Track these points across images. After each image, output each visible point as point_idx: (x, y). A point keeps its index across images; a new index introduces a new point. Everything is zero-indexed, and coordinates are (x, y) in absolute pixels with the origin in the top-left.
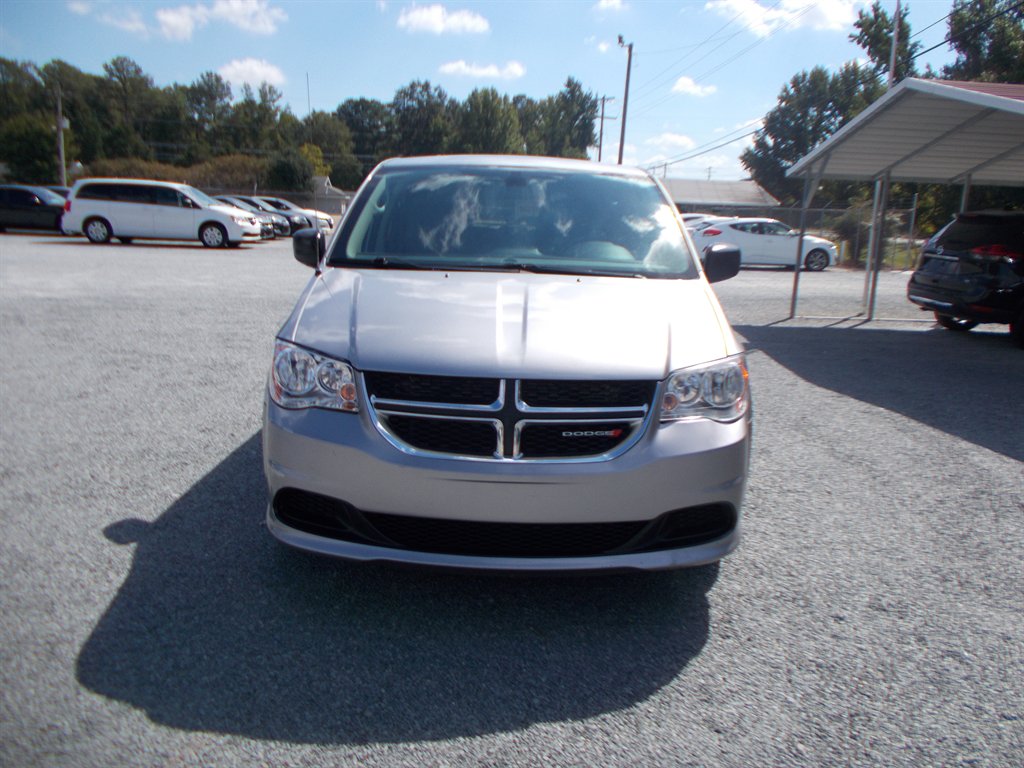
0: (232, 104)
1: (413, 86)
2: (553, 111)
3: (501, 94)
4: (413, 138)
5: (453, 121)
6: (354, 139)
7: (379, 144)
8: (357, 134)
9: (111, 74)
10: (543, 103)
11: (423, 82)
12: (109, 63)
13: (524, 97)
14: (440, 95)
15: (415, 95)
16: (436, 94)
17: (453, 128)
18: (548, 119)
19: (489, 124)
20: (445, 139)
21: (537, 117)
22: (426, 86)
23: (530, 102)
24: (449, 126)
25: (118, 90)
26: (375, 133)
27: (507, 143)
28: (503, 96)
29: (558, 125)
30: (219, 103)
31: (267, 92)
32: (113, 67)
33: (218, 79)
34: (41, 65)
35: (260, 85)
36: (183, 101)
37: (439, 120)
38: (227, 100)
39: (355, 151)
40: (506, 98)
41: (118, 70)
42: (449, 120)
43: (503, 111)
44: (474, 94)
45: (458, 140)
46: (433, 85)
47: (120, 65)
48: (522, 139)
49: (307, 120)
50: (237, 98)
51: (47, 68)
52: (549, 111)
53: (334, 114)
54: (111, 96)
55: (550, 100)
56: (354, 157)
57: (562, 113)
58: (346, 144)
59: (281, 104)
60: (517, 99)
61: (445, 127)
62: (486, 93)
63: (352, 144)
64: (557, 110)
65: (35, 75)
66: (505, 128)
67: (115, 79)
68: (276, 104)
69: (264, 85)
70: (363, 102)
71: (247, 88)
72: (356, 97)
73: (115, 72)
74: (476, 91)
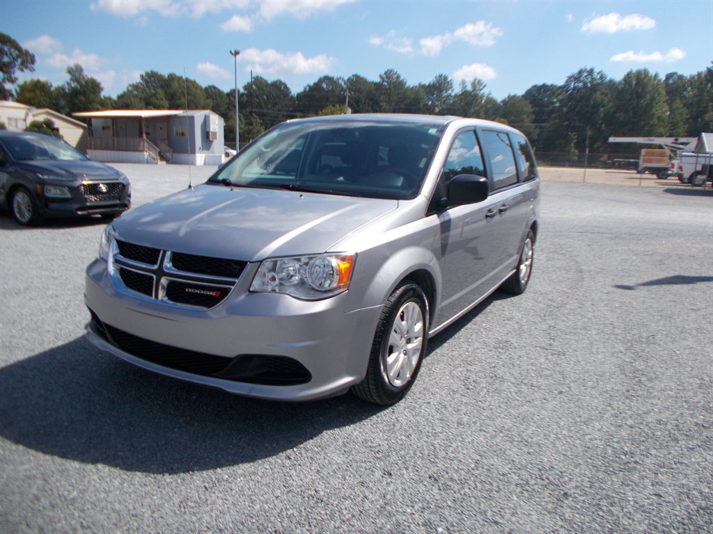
0: (453, 94)
1: (580, 72)
2: (701, 84)
3: (652, 72)
4: (577, 109)
5: (609, 96)
6: (534, 113)
7: (554, 115)
8: (537, 109)
9: (383, 81)
10: (692, 78)
11: (589, 69)
12: (383, 73)
13: (675, 73)
14: (601, 77)
15: (582, 79)
16: (598, 77)
17: (609, 101)
18: (696, 91)
19: (639, 96)
20: (601, 109)
21: (686, 90)
22: (591, 72)
23: (681, 77)
24: (606, 99)
25: (387, 90)
26: (551, 108)
27: (654, 110)
28: (654, 74)
29: (705, 94)
30: (445, 94)
31: (477, 84)
32: (384, 76)
33: (446, 78)
34: (346, 78)
35: (472, 80)
36: (423, 94)
37: (598, 96)
38: (450, 92)
39: (534, 121)
40: (656, 75)
41: (387, 77)
42: (606, 95)
43: (652, 86)
44: (629, 75)
45: (612, 110)
46: (597, 70)
47: (388, 74)
48: (667, 107)
49: (504, 101)
50: (457, 90)
51: (349, 79)
52: (697, 84)
53: (523, 96)
54: (381, 94)
55: (699, 74)
56: (532, 125)
57: (709, 85)
58: (528, 116)
59: (485, 91)
60: (669, 76)
61: (602, 100)
62: (639, 73)
63: (533, 116)
64: (705, 83)
65: (343, 84)
66: (653, 99)
67: (385, 83)
68: (482, 92)
69: (475, 80)
70: (544, 86)
71: (463, 83)
72: (540, 83)
73: (386, 80)
74: (631, 72)
